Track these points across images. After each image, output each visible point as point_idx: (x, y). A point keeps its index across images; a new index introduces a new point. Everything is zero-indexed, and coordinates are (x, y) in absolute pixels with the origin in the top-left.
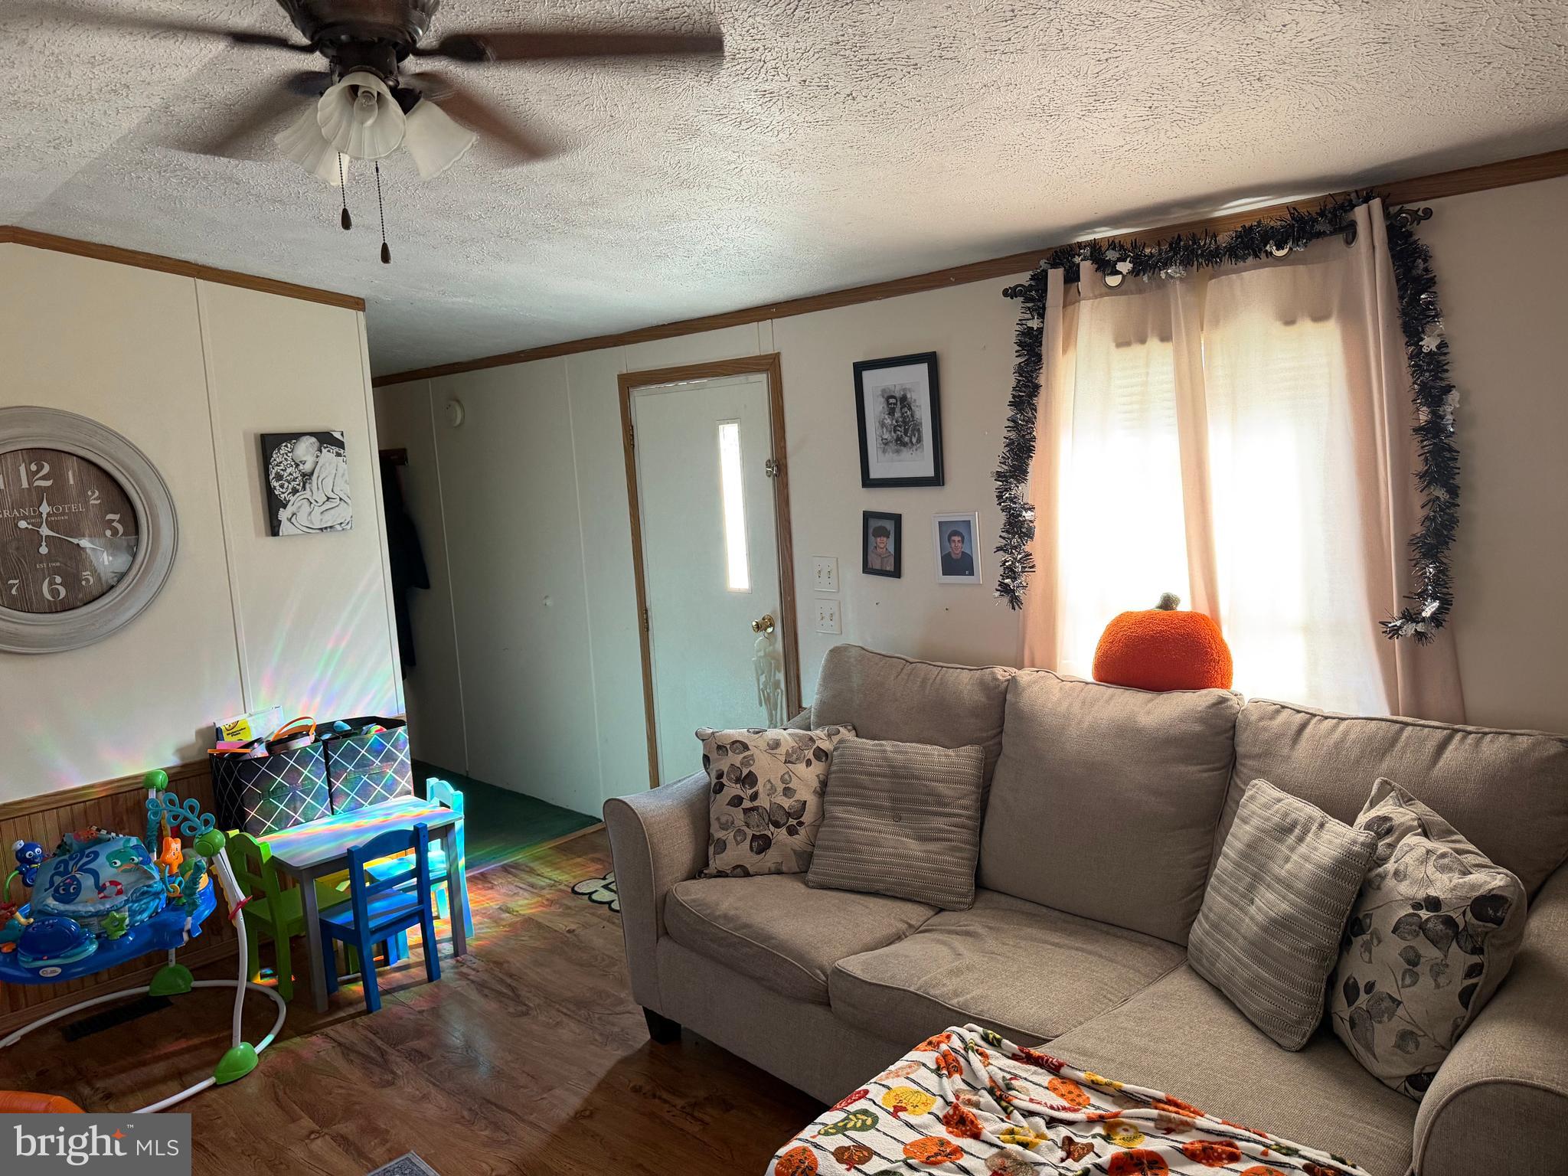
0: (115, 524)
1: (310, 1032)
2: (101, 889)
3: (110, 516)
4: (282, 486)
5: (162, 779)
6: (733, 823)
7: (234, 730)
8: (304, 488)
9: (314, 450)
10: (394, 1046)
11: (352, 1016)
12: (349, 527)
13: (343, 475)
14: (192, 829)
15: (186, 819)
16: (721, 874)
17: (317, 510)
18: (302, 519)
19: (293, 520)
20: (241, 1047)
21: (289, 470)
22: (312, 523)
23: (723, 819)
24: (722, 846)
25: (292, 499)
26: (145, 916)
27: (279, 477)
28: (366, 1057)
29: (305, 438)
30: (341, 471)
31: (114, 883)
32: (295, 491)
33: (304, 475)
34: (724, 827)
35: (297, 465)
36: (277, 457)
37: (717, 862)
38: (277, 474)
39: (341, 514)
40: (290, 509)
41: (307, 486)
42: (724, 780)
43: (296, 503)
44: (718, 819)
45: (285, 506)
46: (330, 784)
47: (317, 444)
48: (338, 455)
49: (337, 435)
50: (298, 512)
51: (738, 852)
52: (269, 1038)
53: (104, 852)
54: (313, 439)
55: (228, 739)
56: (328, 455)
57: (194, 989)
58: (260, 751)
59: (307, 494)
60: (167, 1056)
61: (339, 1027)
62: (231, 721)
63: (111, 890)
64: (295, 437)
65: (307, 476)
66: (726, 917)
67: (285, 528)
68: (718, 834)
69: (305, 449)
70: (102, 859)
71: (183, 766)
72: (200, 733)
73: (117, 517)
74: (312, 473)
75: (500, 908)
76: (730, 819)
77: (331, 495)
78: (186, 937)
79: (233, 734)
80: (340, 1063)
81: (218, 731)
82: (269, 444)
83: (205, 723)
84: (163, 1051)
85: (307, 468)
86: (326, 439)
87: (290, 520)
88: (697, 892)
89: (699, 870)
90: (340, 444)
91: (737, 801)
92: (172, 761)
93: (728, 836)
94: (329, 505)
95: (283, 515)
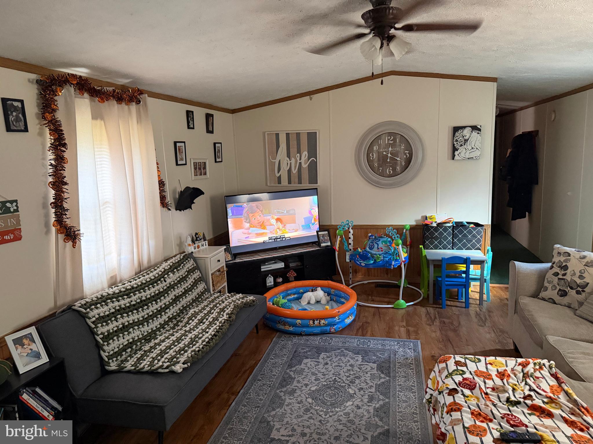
0: (407, 154)
1: (424, 307)
2: (378, 249)
3: (406, 152)
4: (457, 144)
5: (408, 227)
6: (552, 282)
7: (431, 218)
8: (465, 144)
9: (470, 132)
10: (440, 318)
11: (436, 307)
12: (478, 158)
13: (479, 140)
14: (395, 238)
15: (393, 235)
16: (543, 299)
17: (468, 152)
18: (462, 155)
19: (459, 155)
20: (402, 302)
21: (460, 139)
22: (465, 156)
23: (549, 279)
24: (546, 289)
25: (460, 148)
26: (387, 259)
27: (457, 141)
28: (431, 317)
29: (467, 128)
30: (478, 139)
31: (381, 248)
32: (461, 145)
33: (465, 140)
34: (549, 282)
35: (463, 137)
36: (457, 134)
37: (543, 294)
38: (456, 140)
39: (477, 153)
40: (459, 151)
41: (466, 144)
42: (554, 265)
43: (462, 150)
44: (547, 279)
45: (457, 150)
46: (453, 240)
47: (471, 130)
48: (478, 133)
49: (479, 127)
50: (462, 153)
51: (550, 293)
52: (412, 303)
53: (382, 240)
54: (470, 128)
55: (429, 220)
56: (475, 134)
57: (407, 287)
58: (435, 225)
59: (465, 146)
60: (390, 298)
61: (431, 308)
62: (430, 215)
63: (380, 250)
64: (464, 127)
65: (466, 141)
66: (529, 311)
67: (457, 157)
68: (546, 284)
69: (467, 132)
70: (380, 241)
71: (416, 225)
72: (422, 217)
73: (408, 152)
74: (468, 140)
75: (506, 298)
76: (552, 280)
77: (474, 147)
78: (392, 267)
79: (430, 219)
80: (423, 316)
81: (426, 217)
82: (456, 129)
83: (424, 215)
84: (390, 297)
85: (467, 138)
86: (475, 128)
87: (458, 155)
88: (526, 301)
89: (535, 295)
90: (480, 130)
91: (556, 274)
92: (414, 223)
93: (550, 286)
94: (472, 150)
95: (456, 153)
